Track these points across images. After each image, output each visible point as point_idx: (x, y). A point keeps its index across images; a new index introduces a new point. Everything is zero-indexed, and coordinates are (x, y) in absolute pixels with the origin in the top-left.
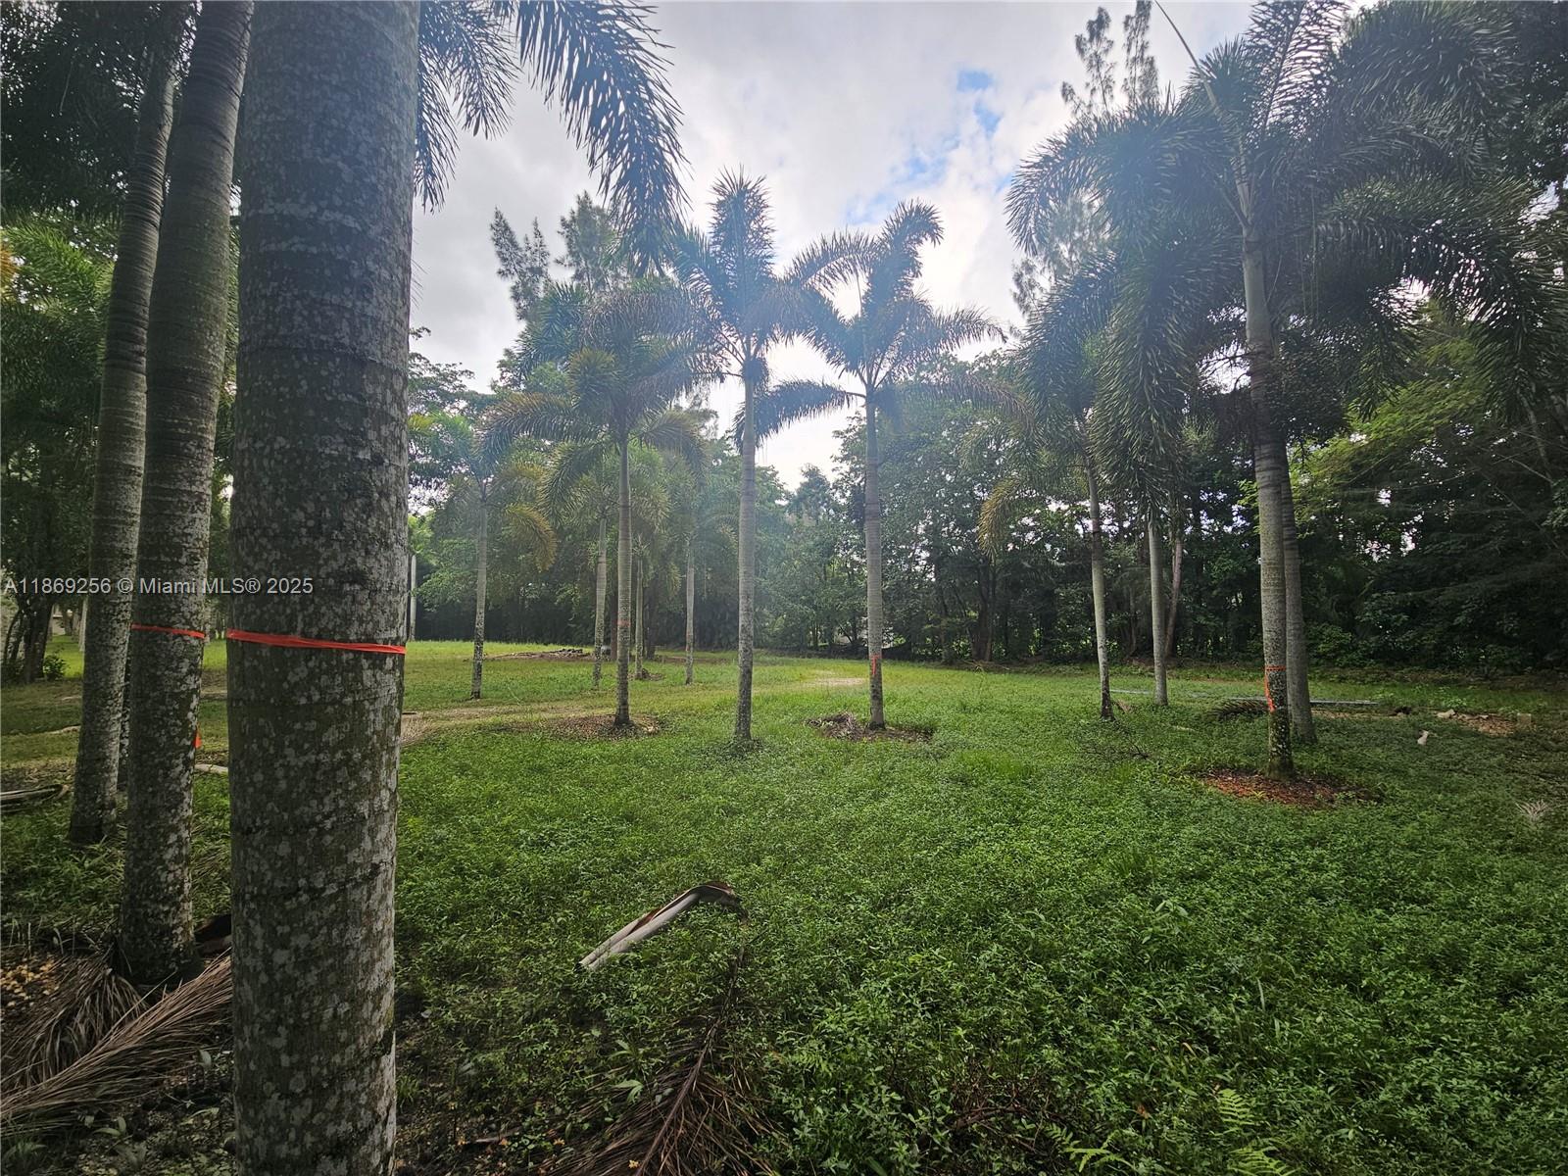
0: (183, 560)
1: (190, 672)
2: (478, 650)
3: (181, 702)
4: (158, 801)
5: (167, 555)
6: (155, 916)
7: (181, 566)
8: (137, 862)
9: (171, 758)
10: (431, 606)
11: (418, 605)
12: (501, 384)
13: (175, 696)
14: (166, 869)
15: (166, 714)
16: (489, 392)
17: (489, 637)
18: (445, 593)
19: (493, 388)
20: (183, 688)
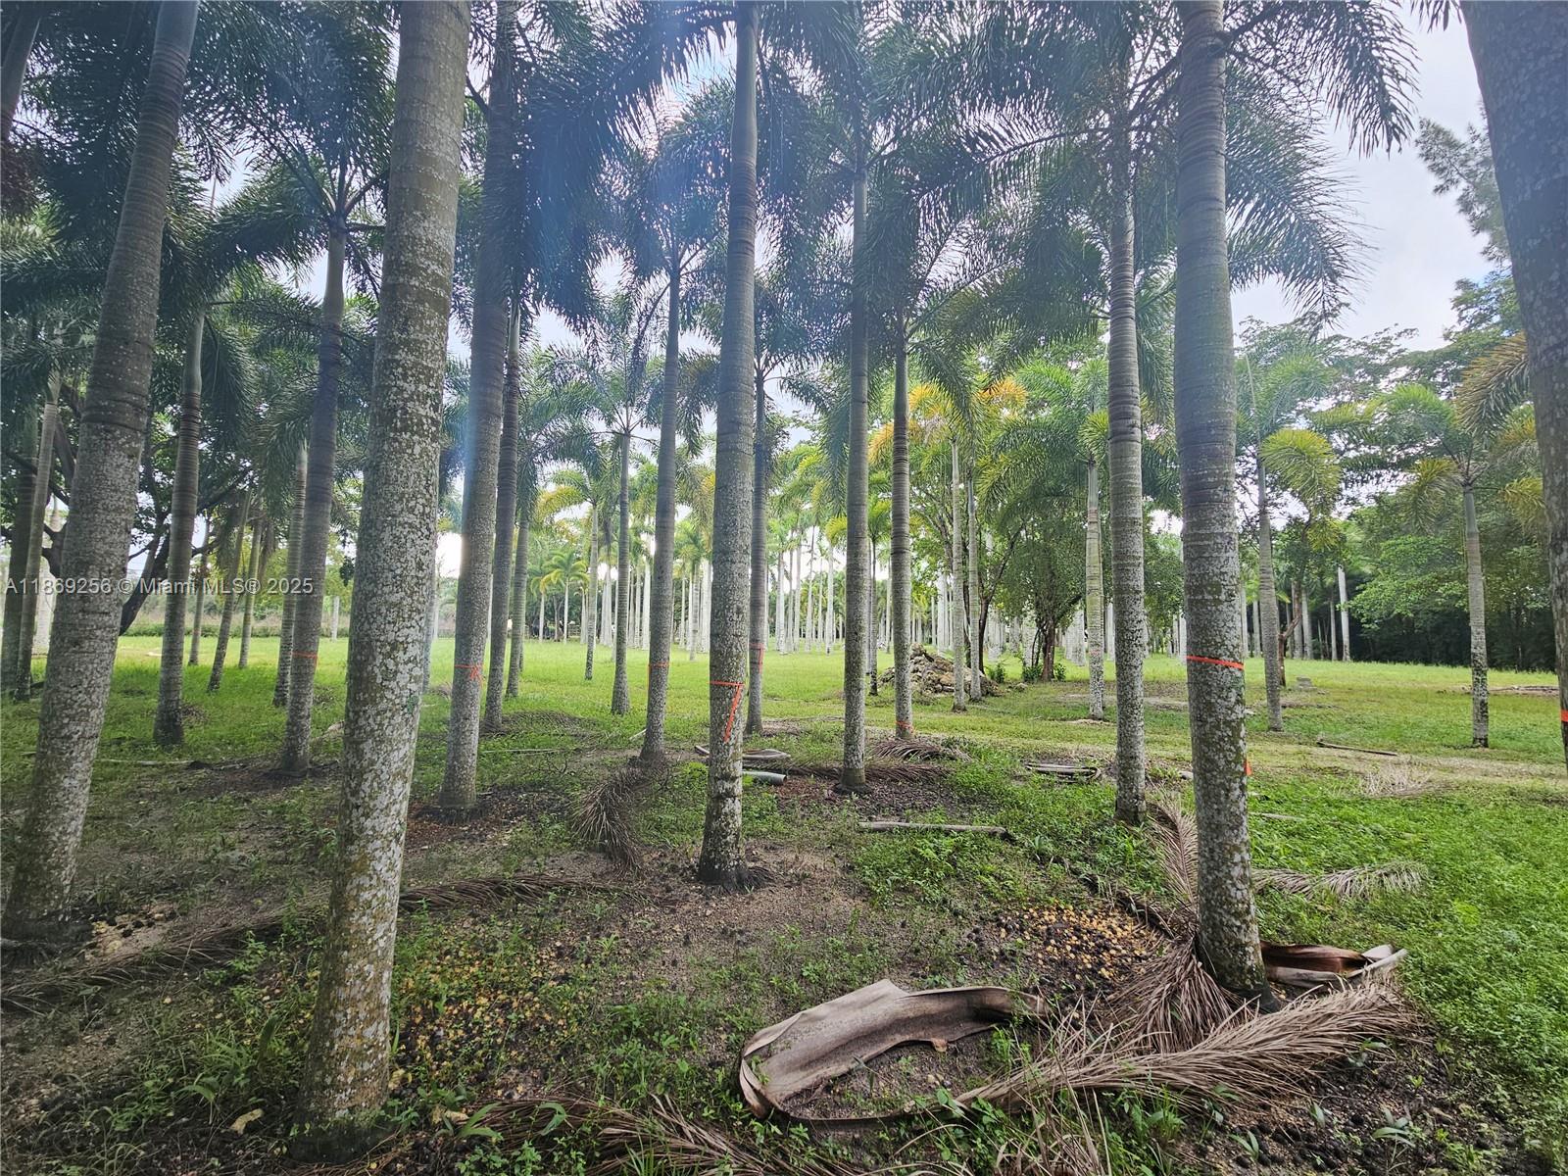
0: (1223, 597)
1: (1238, 702)
2: (1480, 682)
3: (1233, 729)
4: (1222, 819)
5: (1209, 593)
6: (1230, 927)
7: (1220, 602)
8: (1210, 870)
9: (1230, 781)
10: (1369, 621)
11: (1351, 620)
12: (1460, 328)
13: (1228, 723)
14: (1234, 885)
15: (1221, 739)
16: (1444, 344)
17: (1494, 663)
18: (1390, 605)
19: (1446, 337)
20: (1233, 717)
